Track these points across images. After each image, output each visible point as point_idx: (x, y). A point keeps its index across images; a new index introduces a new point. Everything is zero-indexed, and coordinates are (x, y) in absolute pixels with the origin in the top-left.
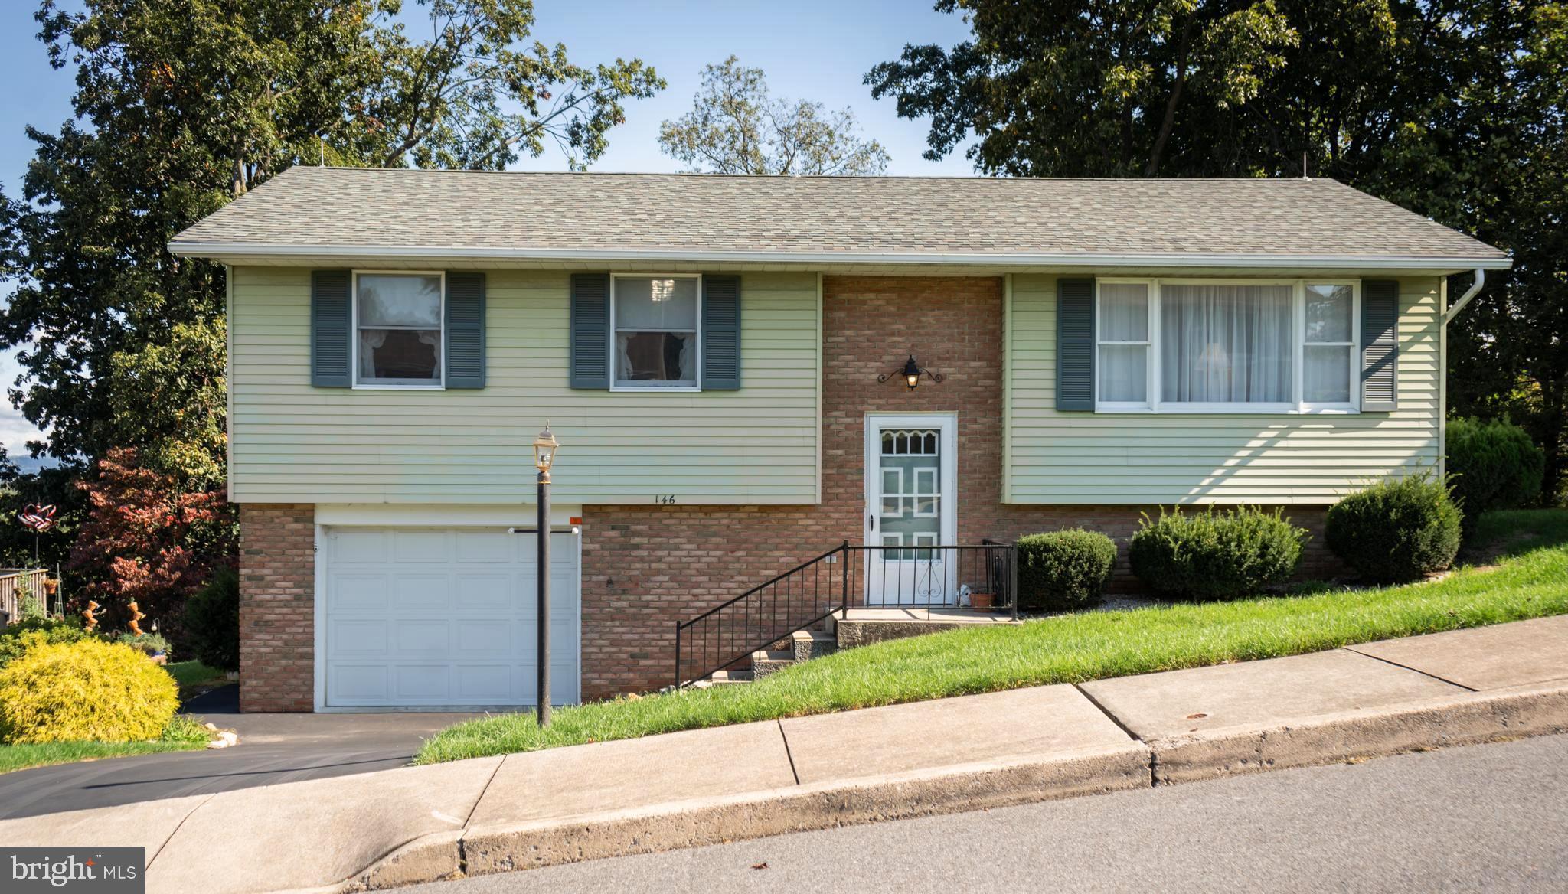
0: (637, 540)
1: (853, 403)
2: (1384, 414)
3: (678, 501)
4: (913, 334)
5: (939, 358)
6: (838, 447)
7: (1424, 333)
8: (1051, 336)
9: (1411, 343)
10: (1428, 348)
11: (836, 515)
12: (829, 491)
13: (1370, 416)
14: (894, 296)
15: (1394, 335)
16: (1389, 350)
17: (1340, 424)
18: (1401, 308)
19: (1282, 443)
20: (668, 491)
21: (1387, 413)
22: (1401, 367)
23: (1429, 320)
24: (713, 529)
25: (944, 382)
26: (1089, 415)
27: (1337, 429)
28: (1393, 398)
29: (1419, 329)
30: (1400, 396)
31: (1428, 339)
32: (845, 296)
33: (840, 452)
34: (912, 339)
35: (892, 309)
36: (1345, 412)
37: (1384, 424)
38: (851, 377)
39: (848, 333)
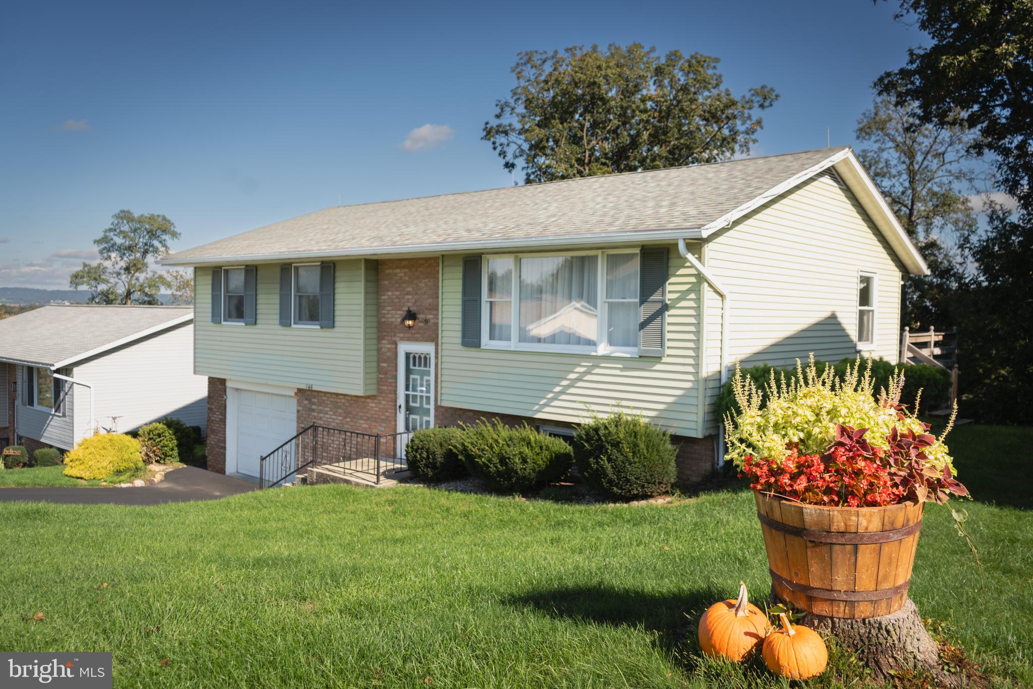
0: (314, 407)
1: (391, 336)
2: (658, 359)
3: (314, 388)
4: (416, 294)
5: (426, 309)
6: (385, 362)
7: (689, 291)
8: (460, 296)
9: (679, 299)
10: (692, 304)
11: (383, 402)
12: (381, 388)
13: (648, 359)
14: (407, 270)
15: (663, 294)
16: (659, 306)
17: (628, 364)
18: (671, 271)
19: (588, 377)
20: (310, 382)
21: (660, 358)
22: (668, 320)
23: (693, 280)
24: (339, 404)
25: (429, 324)
26: (477, 349)
27: (624, 369)
28: (662, 345)
29: (684, 288)
30: (668, 344)
31: (693, 296)
32: (388, 271)
33: (385, 365)
34: (415, 297)
35: (407, 278)
36: (629, 356)
37: (658, 367)
38: (390, 320)
39: (389, 293)
